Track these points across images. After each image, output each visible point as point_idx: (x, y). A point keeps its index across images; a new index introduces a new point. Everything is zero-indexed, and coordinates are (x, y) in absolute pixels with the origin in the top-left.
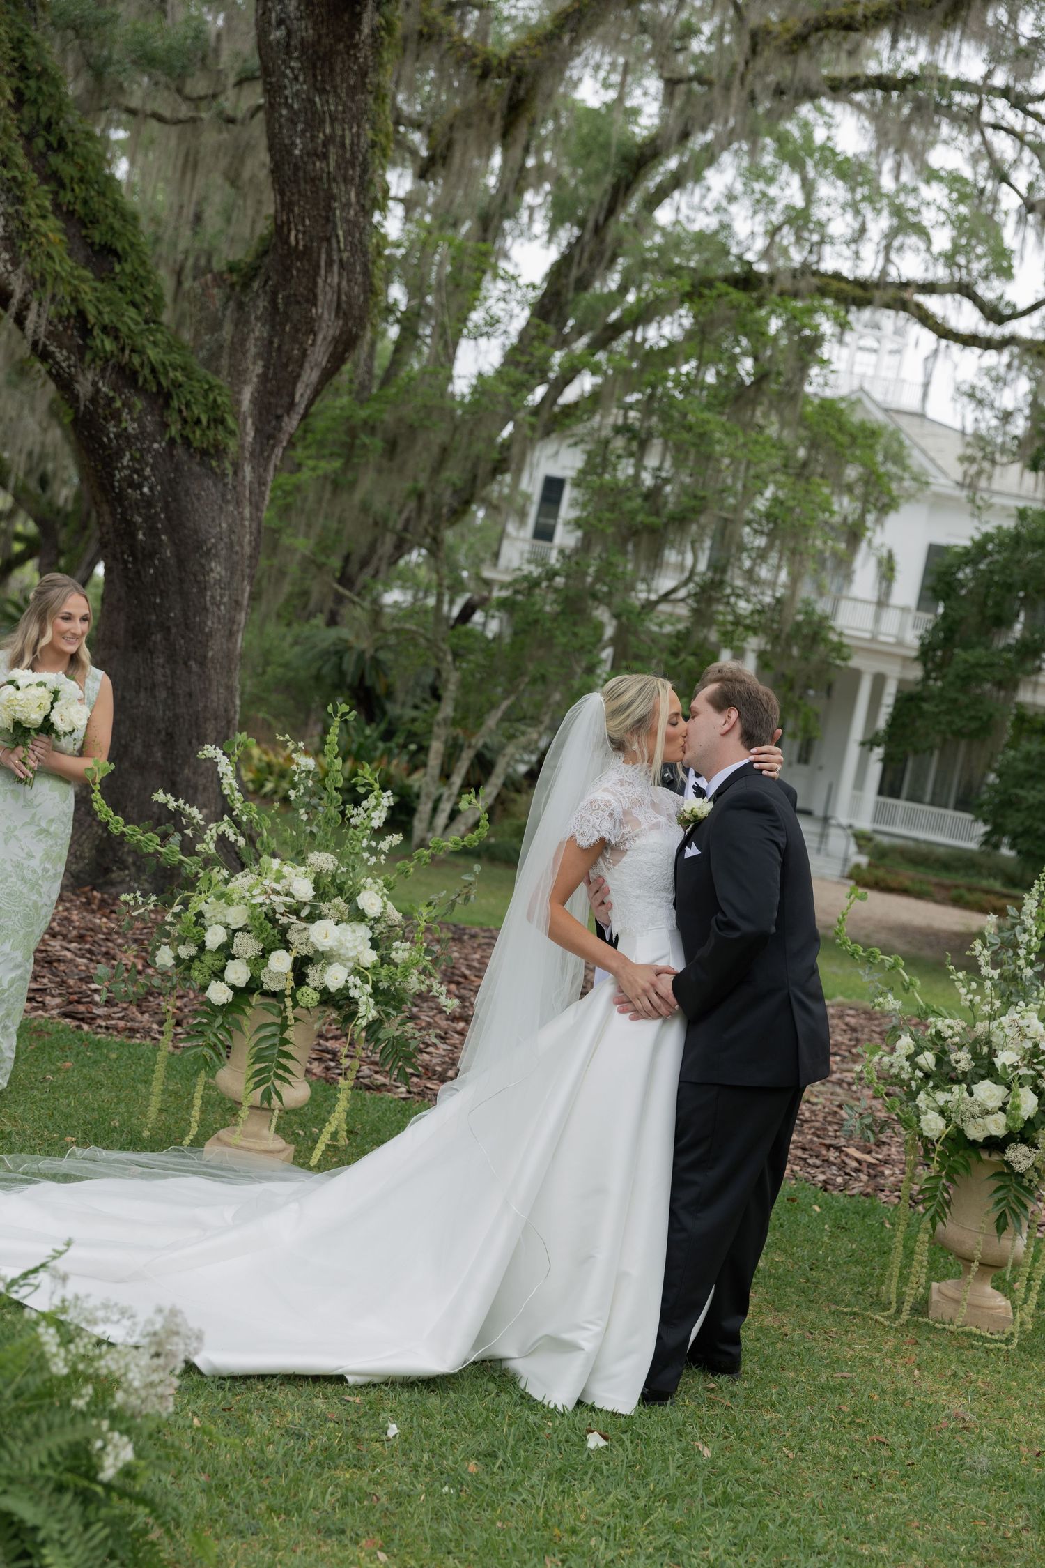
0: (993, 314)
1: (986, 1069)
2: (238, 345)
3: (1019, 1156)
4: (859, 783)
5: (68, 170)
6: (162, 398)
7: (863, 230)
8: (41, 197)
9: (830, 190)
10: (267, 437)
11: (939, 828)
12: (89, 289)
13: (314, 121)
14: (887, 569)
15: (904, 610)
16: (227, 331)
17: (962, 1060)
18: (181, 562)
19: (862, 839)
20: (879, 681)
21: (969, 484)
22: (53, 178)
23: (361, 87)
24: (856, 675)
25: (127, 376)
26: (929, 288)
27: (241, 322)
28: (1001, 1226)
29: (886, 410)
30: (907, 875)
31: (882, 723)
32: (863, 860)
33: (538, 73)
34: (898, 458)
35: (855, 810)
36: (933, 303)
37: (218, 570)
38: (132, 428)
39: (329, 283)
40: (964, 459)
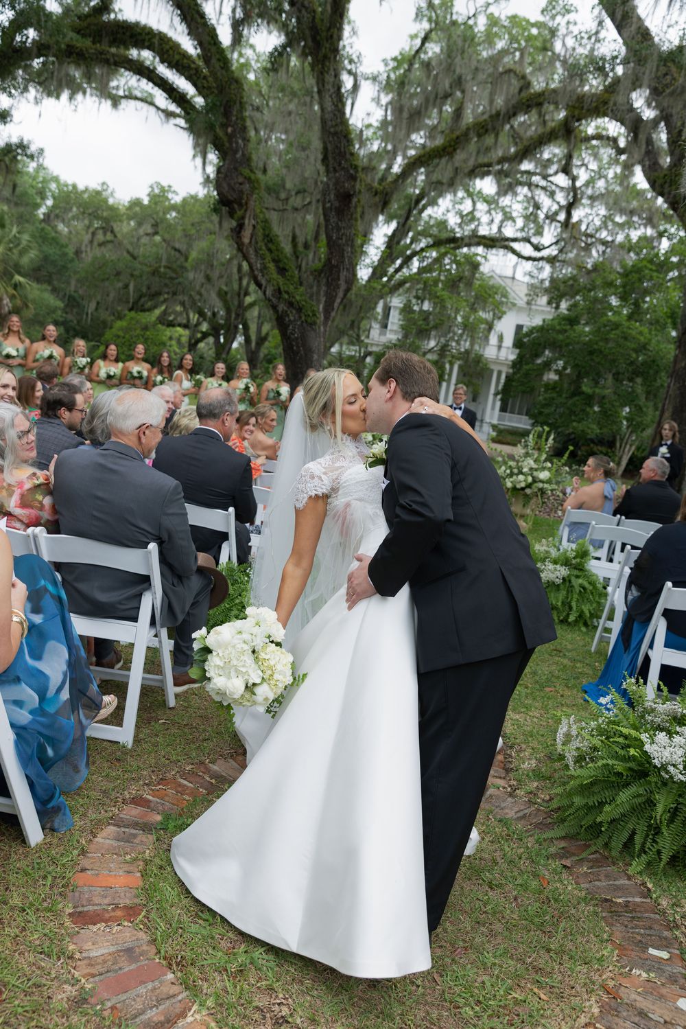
0: (537, 248)
1: (521, 473)
2: (318, 293)
3: (528, 491)
4: (493, 408)
5: (273, 248)
6: (300, 310)
7: (492, 221)
8: (268, 257)
9: (482, 207)
10: (327, 318)
11: (520, 422)
12: (281, 281)
13: (339, 229)
14: (501, 338)
15: (508, 348)
16: (315, 288)
17: (516, 471)
18: (306, 355)
19: (494, 427)
20: (500, 373)
21: (529, 303)
22: (270, 250)
23: (351, 218)
24: (492, 371)
25: (291, 304)
26: (515, 240)
27: (319, 286)
28: (524, 506)
29: (500, 277)
30: (509, 438)
31: (500, 387)
32: (494, 434)
33: (392, 193)
34: (505, 295)
35: (492, 417)
36: (516, 246)
37: (315, 357)
38: (292, 318)
39: (343, 274)
40: (527, 295)
